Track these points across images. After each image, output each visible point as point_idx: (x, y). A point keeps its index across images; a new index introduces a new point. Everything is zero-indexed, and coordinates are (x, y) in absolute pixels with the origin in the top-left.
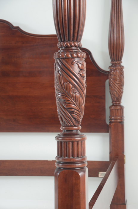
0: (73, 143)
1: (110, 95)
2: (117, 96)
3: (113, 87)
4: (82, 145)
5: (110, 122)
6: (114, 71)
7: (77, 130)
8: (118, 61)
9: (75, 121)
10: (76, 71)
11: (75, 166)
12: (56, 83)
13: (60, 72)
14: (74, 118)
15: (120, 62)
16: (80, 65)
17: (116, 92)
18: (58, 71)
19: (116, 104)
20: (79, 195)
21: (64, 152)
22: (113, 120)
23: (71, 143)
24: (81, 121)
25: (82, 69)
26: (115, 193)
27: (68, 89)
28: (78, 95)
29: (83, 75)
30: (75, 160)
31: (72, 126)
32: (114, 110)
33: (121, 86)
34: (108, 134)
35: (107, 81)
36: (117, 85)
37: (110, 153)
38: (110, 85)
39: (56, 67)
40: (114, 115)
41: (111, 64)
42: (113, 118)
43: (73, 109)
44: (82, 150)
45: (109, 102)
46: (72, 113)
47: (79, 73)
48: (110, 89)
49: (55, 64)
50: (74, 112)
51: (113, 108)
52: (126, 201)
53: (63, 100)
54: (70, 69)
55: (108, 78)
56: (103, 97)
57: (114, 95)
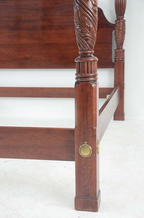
0: (88, 63)
1: (115, 41)
2: (120, 42)
3: (118, 35)
4: (94, 64)
5: (115, 61)
6: (118, 23)
7: (91, 53)
8: (122, 16)
9: (89, 46)
10: (90, 6)
11: (89, 79)
12: (75, 17)
13: (78, 8)
14: (88, 44)
15: (123, 17)
16: (93, 2)
17: (120, 39)
18: (77, 7)
19: (120, 47)
20: (92, 100)
21: (81, 70)
22: (117, 59)
23: (86, 63)
24: (94, 47)
25: (95, 4)
26: (117, 108)
27: (84, 21)
28: (92, 26)
29: (95, 10)
30: (90, 75)
31: (87, 50)
32: (118, 52)
33: (123, 34)
34: (113, 69)
35: (114, 31)
36: (120, 34)
37: (115, 82)
38: (115, 34)
39: (75, 5)
40: (118, 55)
41: (117, 19)
42: (117, 57)
43: (88, 37)
44: (94, 68)
45: (114, 47)
46: (87, 40)
47: (92, 9)
48: (115, 36)
49: (75, 2)
50: (88, 39)
51: (117, 51)
52: (125, 113)
53: (80, 30)
54: (85, 5)
55: (114, 29)
56: (110, 43)
57: (118, 41)
